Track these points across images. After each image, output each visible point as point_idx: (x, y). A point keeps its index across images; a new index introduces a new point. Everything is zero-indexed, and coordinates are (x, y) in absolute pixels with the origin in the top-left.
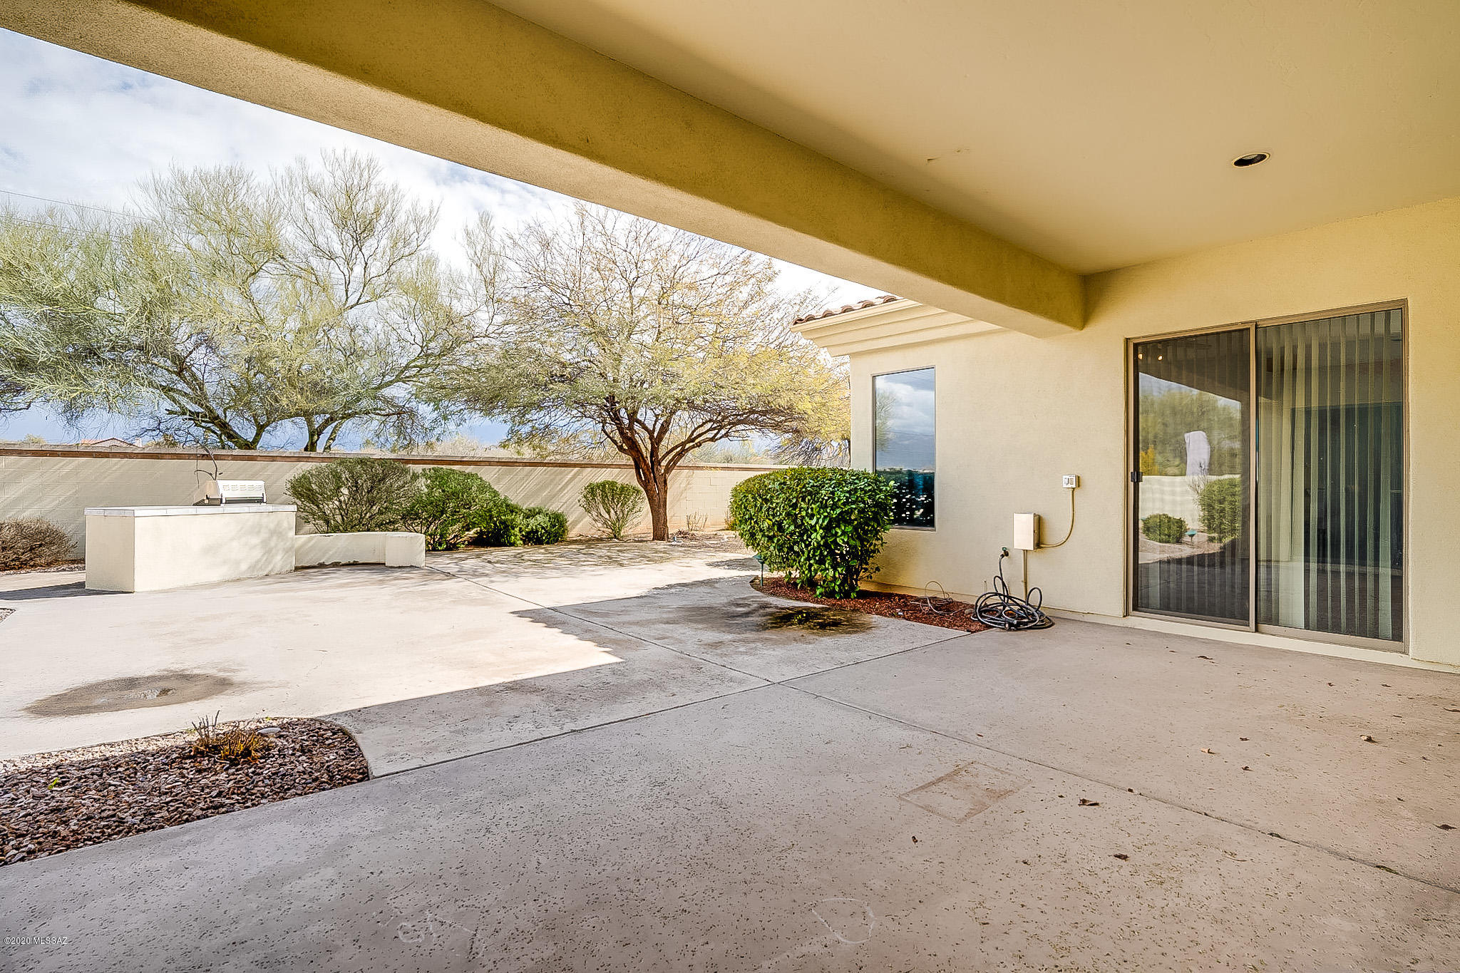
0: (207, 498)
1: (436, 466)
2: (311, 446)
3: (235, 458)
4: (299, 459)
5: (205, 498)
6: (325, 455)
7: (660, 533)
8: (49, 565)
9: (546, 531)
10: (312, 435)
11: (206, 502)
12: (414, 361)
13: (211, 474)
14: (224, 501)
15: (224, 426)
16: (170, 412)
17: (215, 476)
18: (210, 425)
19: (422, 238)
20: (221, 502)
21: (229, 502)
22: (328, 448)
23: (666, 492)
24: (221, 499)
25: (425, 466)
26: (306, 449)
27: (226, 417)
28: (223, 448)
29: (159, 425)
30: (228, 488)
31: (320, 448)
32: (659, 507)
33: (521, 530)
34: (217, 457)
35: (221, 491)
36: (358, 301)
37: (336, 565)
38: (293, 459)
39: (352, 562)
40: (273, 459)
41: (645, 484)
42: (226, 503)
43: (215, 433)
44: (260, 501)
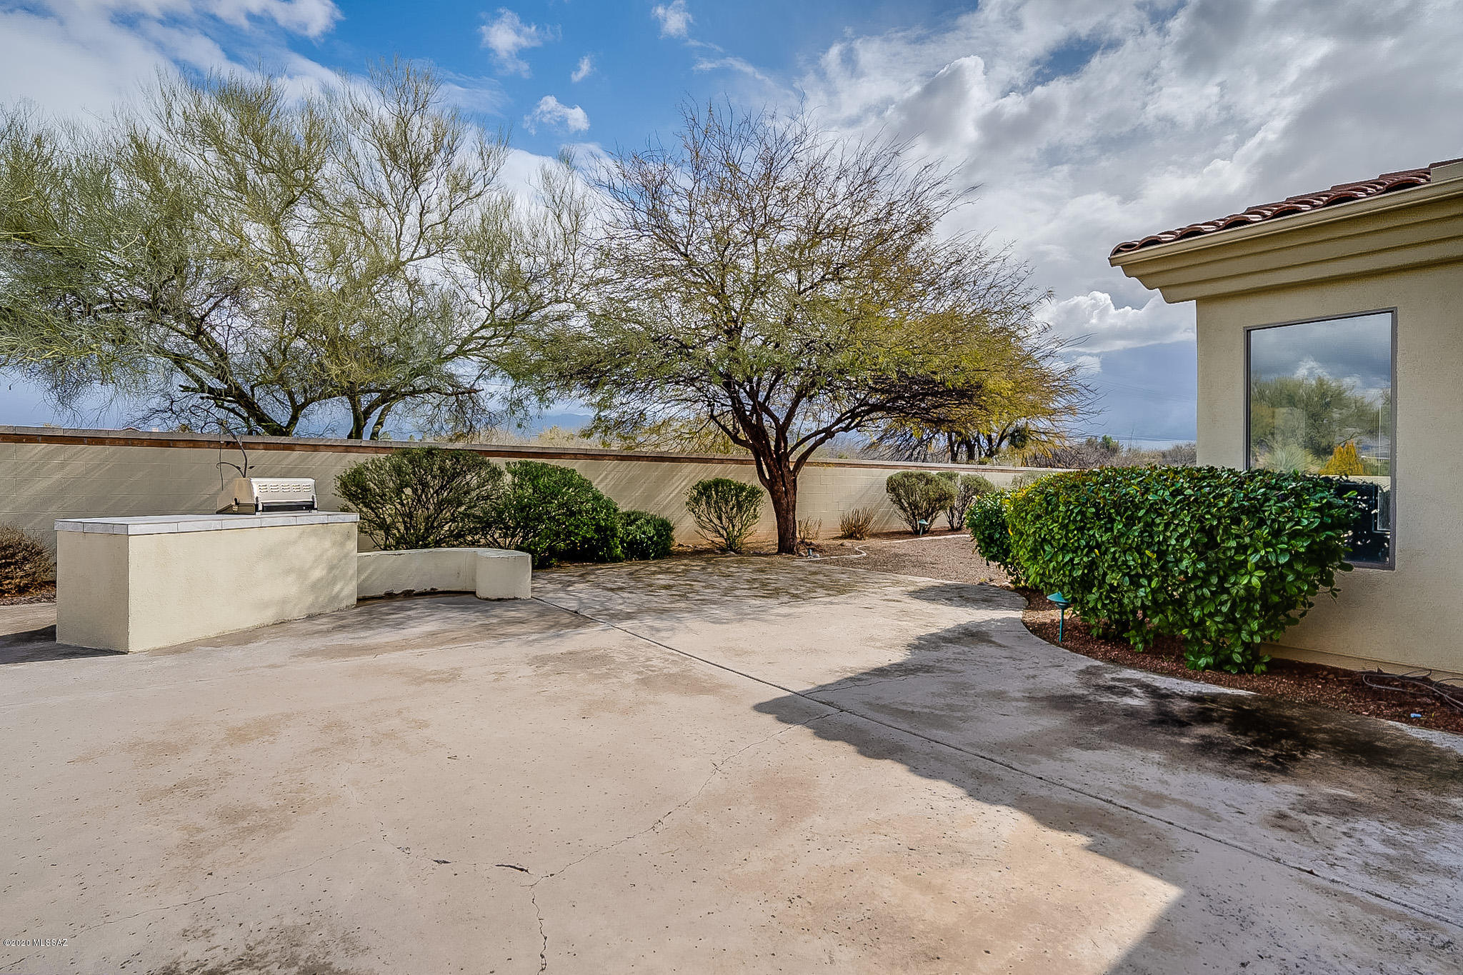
0: (237, 504)
1: (523, 459)
2: (357, 433)
3: (268, 446)
4: (348, 449)
5: (234, 504)
6: (372, 444)
7: (787, 543)
8: (22, 590)
9: (653, 543)
10: (357, 419)
11: (235, 508)
12: (478, 330)
13: (239, 468)
14: (260, 508)
15: (251, 406)
16: (186, 389)
17: (246, 471)
18: (234, 405)
19: (490, 174)
20: (257, 510)
21: (269, 508)
22: (374, 435)
23: (795, 494)
24: (257, 506)
25: (508, 459)
26: (350, 437)
27: (253, 395)
28: (250, 433)
29: (172, 404)
30: (262, 488)
31: (366, 436)
32: (788, 512)
33: (622, 542)
34: (247, 446)
35: (256, 493)
36: (412, 255)
37: (408, 595)
38: (340, 449)
39: (429, 589)
40: (315, 448)
41: (771, 485)
42: (263, 511)
43: (241, 416)
44: (310, 507)
